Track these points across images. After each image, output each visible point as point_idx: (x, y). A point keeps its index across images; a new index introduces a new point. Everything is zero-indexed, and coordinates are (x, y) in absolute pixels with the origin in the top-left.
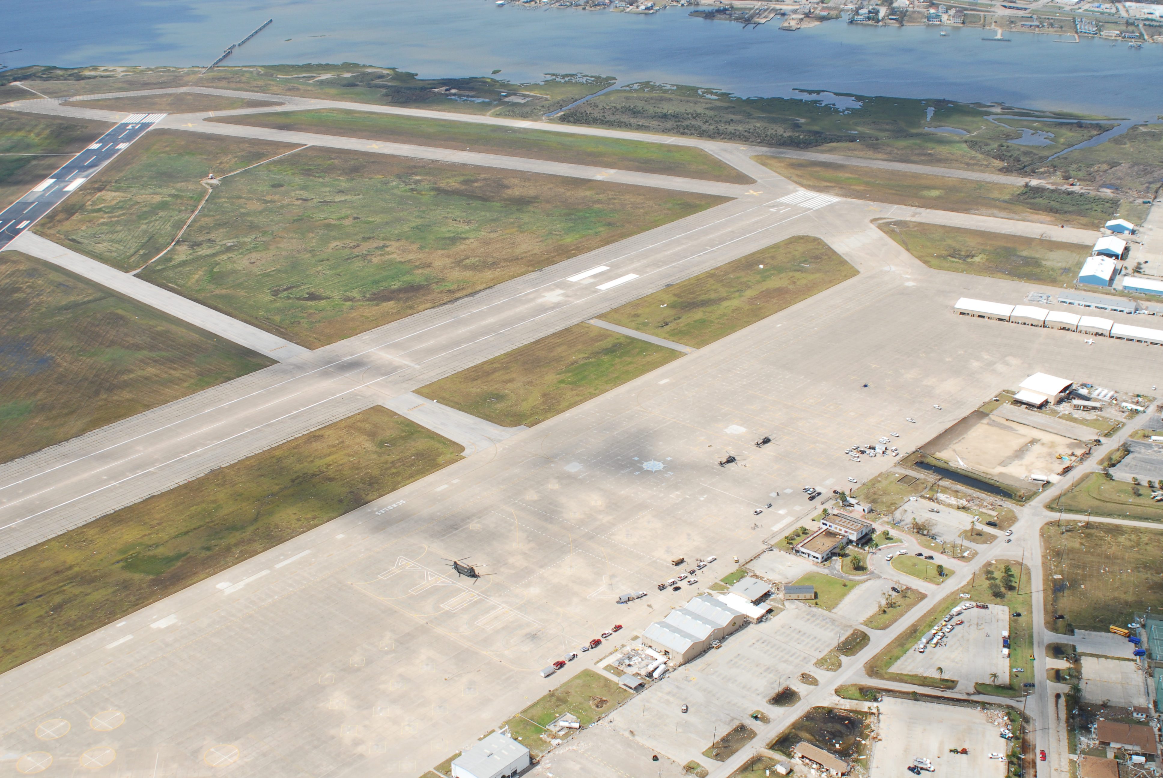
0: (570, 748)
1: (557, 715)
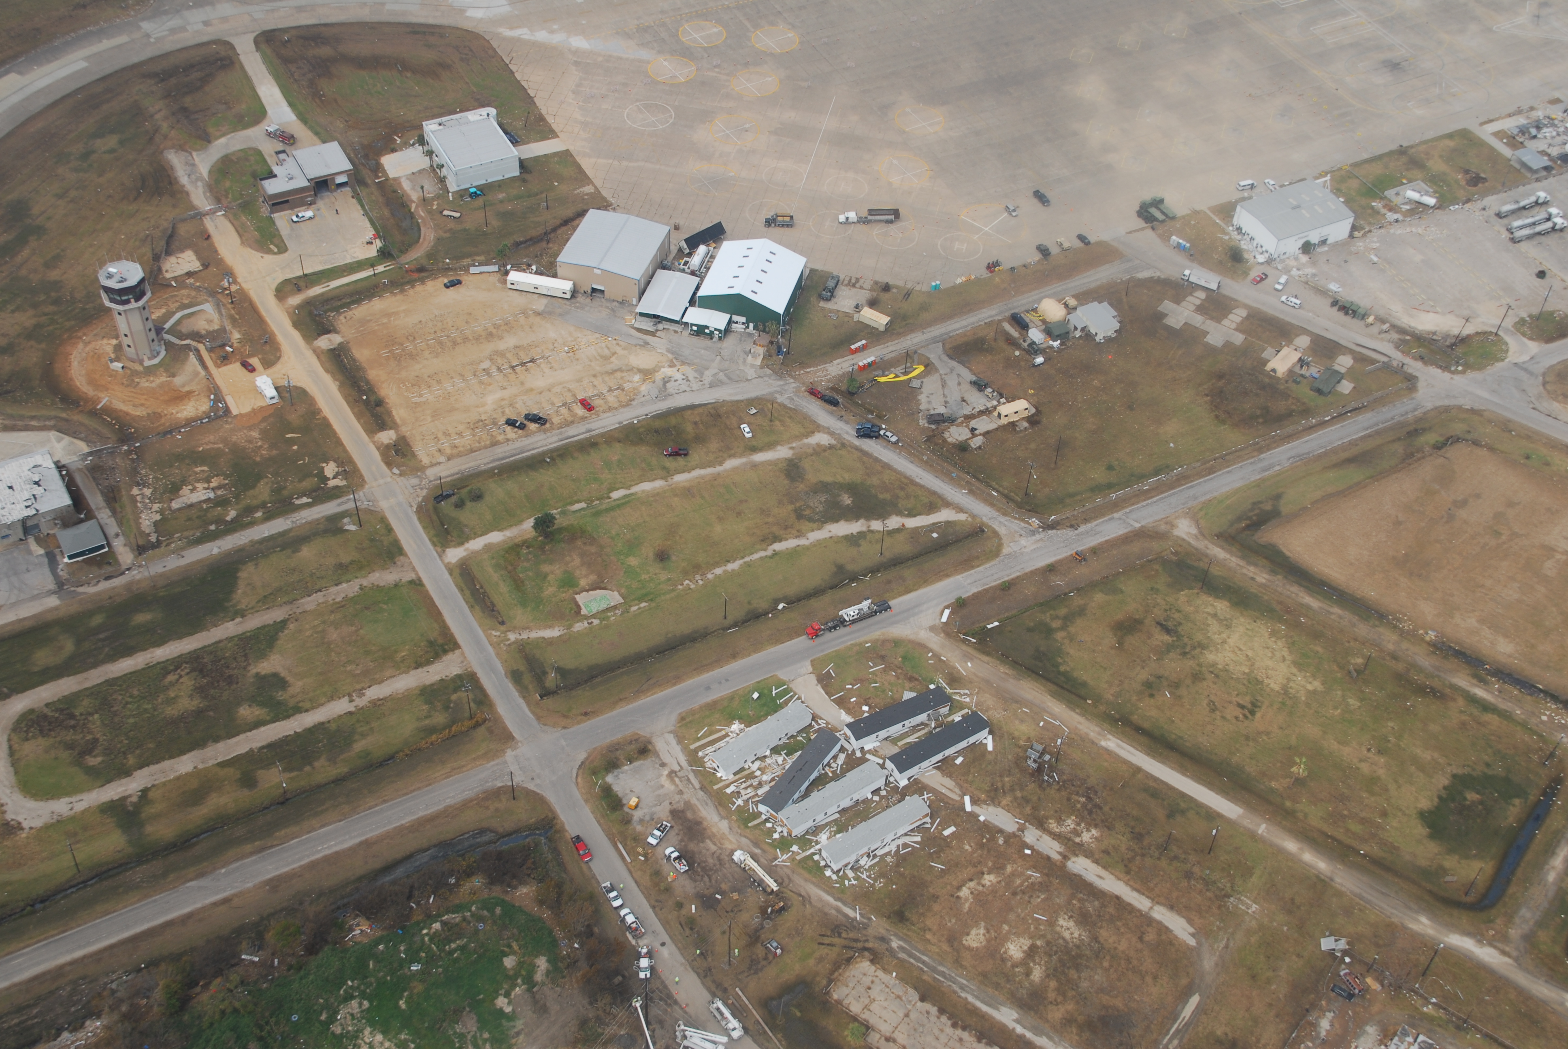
0: (1414, 230)
1: (1404, 181)
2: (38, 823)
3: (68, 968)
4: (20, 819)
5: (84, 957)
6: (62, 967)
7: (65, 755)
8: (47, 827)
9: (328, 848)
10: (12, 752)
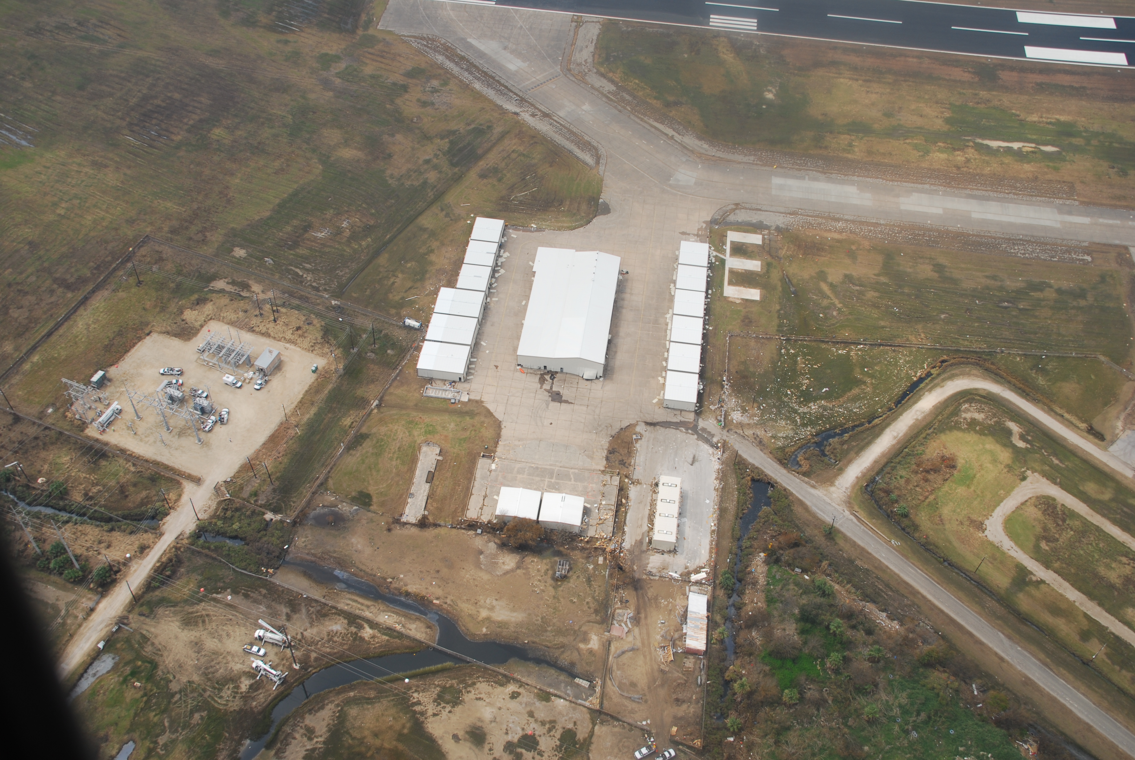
2: (991, 538)
3: (920, 596)
4: (988, 529)
5: (930, 601)
6: (919, 593)
7: (1039, 529)
8: (991, 544)
9: (1071, 704)
10: (1024, 504)
